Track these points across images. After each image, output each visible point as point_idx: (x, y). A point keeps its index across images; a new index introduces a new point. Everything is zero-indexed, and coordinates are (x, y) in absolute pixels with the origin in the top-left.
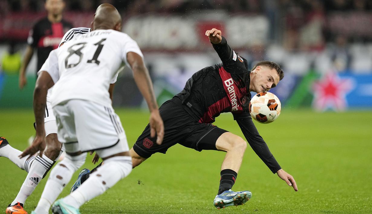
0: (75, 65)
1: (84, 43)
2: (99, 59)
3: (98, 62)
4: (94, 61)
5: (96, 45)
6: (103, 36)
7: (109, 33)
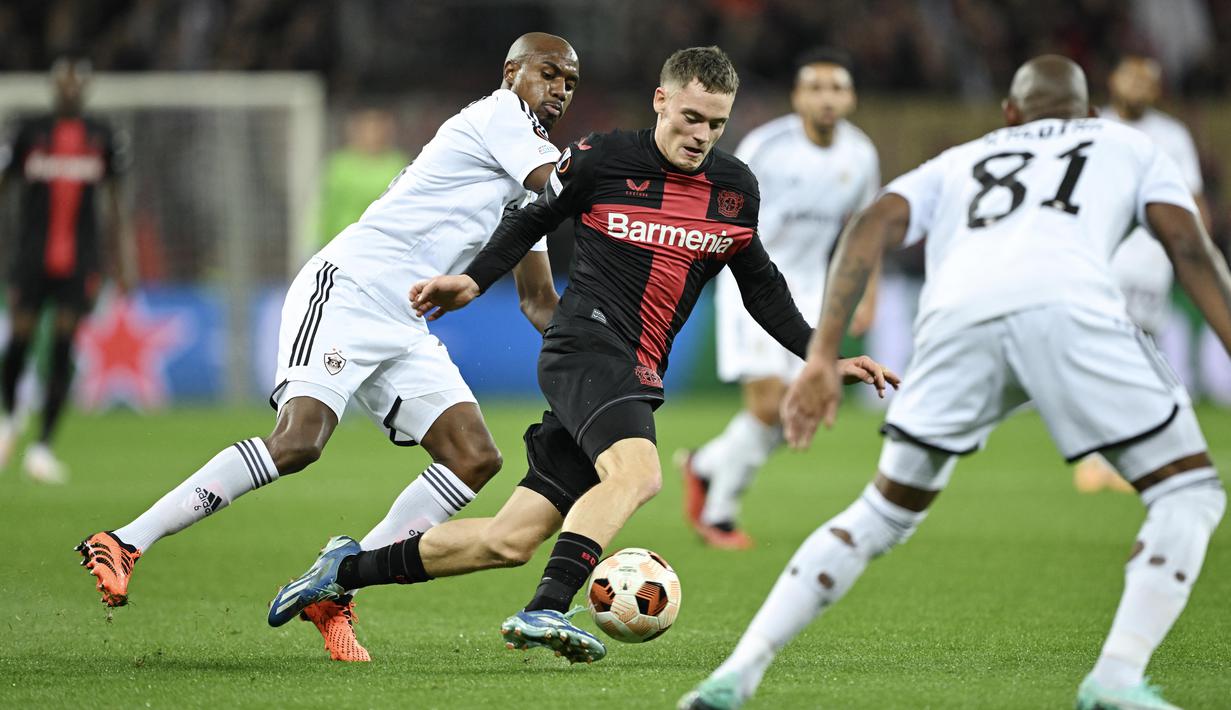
0: (999, 218)
1: (1027, 156)
2: (1076, 198)
3: (1072, 210)
4: (1059, 205)
5: (1062, 156)
6: (1083, 136)
7: (1100, 127)
